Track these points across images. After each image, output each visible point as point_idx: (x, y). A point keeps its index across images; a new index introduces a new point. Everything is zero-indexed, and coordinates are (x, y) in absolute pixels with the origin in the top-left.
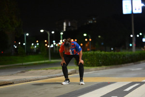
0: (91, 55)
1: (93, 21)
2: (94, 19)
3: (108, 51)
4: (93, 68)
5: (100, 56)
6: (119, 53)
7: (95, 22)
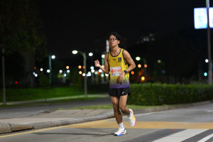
0: (148, 89)
1: (150, 38)
2: (151, 35)
3: (172, 83)
4: (150, 108)
5: (160, 90)
6: (189, 86)
7: (153, 39)
